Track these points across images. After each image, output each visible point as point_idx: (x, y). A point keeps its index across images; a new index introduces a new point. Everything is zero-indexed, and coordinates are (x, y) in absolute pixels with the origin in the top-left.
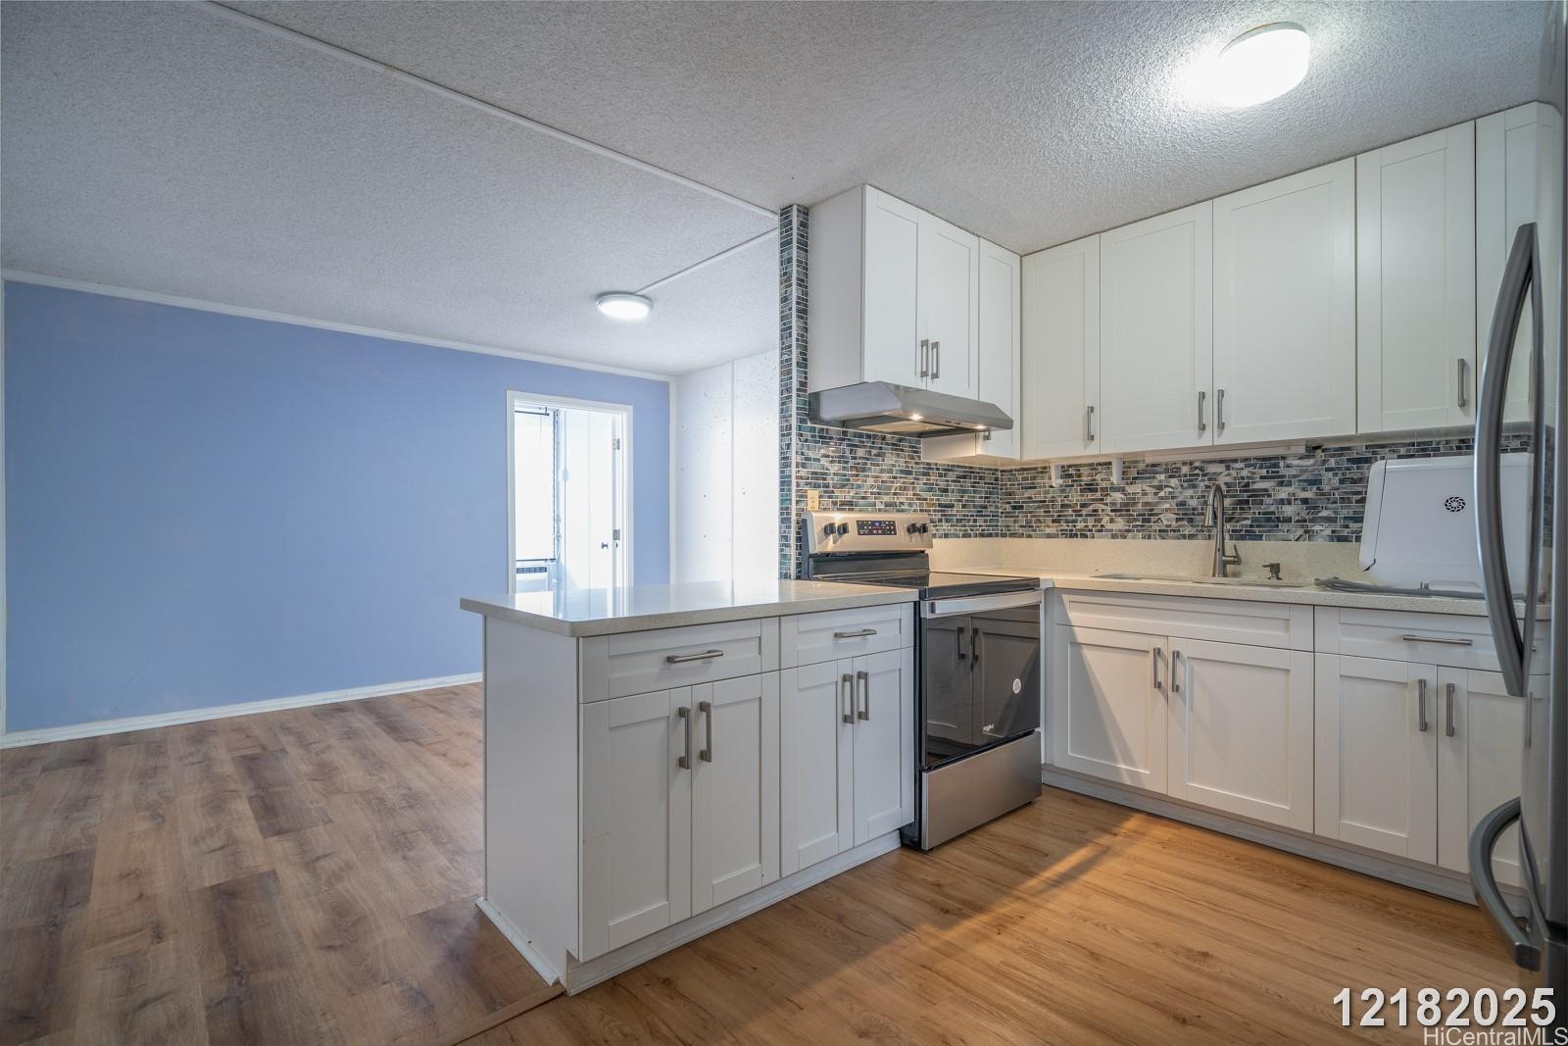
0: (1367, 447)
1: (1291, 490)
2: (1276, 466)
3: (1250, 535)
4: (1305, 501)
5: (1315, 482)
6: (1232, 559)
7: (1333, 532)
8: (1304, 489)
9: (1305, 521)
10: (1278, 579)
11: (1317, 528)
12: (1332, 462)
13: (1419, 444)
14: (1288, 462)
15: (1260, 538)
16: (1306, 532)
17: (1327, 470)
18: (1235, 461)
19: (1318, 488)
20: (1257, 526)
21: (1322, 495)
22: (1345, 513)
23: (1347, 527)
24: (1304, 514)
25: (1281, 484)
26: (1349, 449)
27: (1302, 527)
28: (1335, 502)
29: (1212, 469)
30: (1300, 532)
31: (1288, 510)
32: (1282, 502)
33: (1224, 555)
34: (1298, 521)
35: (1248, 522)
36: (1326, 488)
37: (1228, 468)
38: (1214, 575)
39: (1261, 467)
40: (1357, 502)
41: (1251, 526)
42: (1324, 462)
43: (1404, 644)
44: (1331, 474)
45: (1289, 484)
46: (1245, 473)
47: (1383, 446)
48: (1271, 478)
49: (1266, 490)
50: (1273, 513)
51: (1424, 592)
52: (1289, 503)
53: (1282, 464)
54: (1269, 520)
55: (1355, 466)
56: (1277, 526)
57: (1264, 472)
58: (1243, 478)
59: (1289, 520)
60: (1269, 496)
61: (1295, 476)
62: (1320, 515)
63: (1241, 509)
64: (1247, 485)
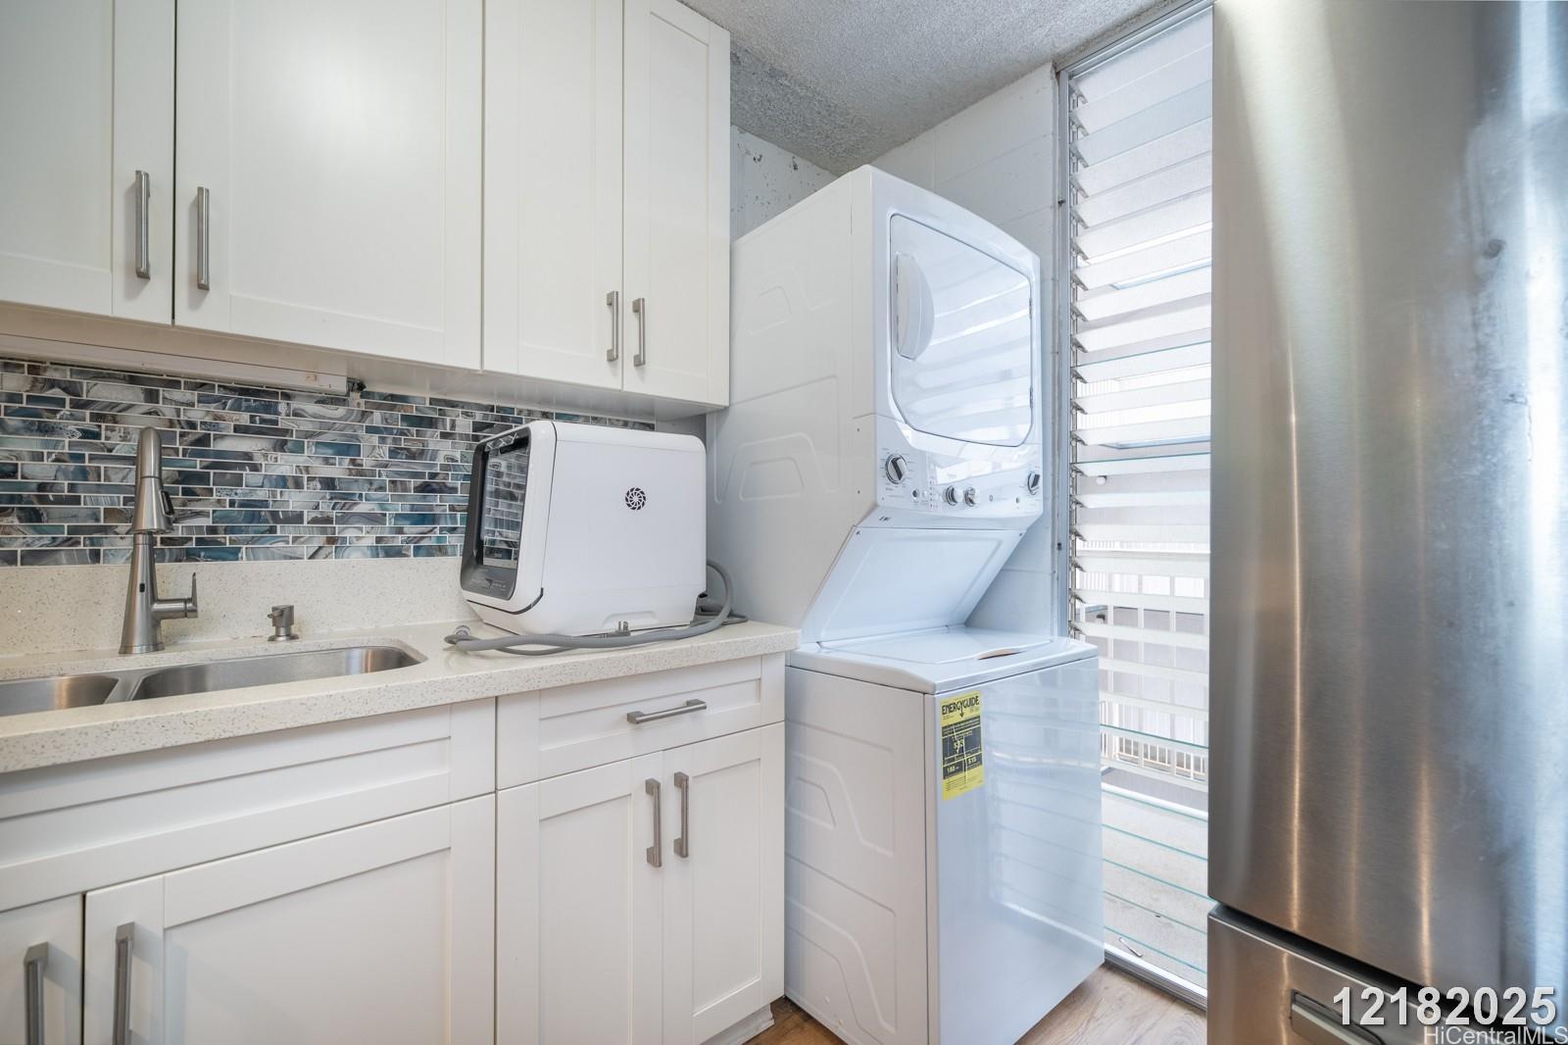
0: (432, 401)
1: (300, 459)
2: (270, 408)
3: (209, 548)
4: (329, 483)
5: (349, 449)
6: (181, 605)
7: (379, 540)
8: (327, 461)
9: (329, 520)
10: (291, 637)
11: (350, 533)
12: (377, 418)
13: (500, 409)
14: (295, 405)
15: (233, 554)
16: (331, 541)
17: (371, 430)
18: (173, 384)
19: (353, 462)
20: (227, 531)
21: (361, 473)
22: (401, 507)
23: (400, 531)
24: (326, 508)
25: (281, 446)
26: (404, 399)
27: (323, 531)
28: (382, 488)
29: (104, 392)
30: (319, 540)
31: (293, 500)
32: (282, 482)
33: (154, 599)
34: (314, 521)
35: (207, 522)
36: (367, 462)
37: (152, 396)
38: (126, 649)
39: (237, 407)
40: (417, 490)
41: (212, 530)
42: (364, 415)
43: (627, 729)
44: (375, 438)
45: (299, 448)
46: (197, 414)
47: (453, 404)
48: (260, 432)
49: (248, 456)
50: (264, 503)
51: (621, 638)
52: (298, 484)
53: (282, 407)
54: (254, 517)
55: (414, 430)
56: (272, 530)
57: (244, 418)
58: (192, 425)
59: (298, 518)
60: (255, 468)
61: (309, 435)
62: (356, 509)
63: (186, 492)
64: (203, 440)
